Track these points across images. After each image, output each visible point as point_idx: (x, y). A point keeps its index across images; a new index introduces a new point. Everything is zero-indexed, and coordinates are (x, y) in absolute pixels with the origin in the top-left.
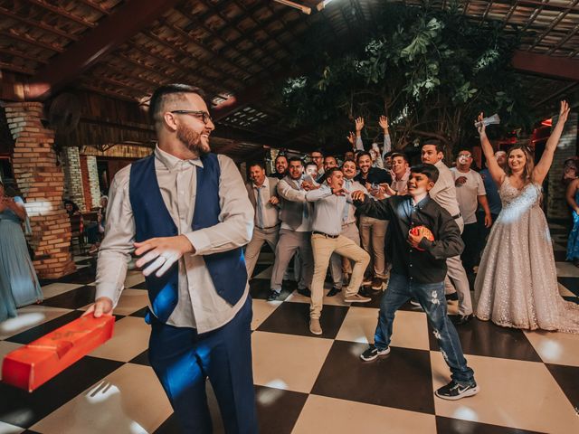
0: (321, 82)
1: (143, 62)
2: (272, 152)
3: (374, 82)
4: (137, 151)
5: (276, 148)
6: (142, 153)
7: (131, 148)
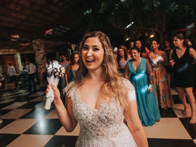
0: (101, 9)
1: (16, 8)
2: (72, 45)
3: (127, 7)
4: (9, 51)
5: (74, 43)
6: (12, 52)
7: (6, 50)
